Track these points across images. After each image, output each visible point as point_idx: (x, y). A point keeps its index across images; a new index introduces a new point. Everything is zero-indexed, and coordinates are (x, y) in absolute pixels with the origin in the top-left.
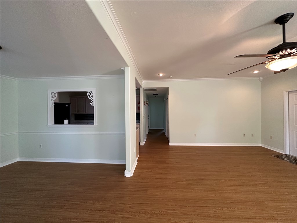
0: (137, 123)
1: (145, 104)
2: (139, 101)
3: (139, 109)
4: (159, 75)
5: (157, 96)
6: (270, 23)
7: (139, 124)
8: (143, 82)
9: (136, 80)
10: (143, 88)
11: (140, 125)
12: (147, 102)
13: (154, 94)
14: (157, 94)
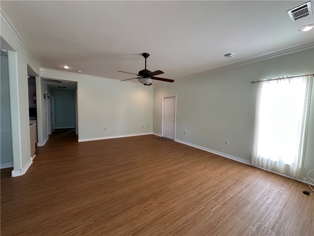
0: (30, 120)
1: (45, 97)
2: (36, 93)
3: (34, 103)
4: (63, 66)
5: (64, 89)
6: (140, 54)
7: (35, 121)
8: (40, 70)
9: (28, 66)
10: (41, 78)
11: (37, 122)
12: (49, 96)
13: (59, 87)
14: (65, 87)
